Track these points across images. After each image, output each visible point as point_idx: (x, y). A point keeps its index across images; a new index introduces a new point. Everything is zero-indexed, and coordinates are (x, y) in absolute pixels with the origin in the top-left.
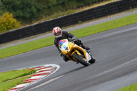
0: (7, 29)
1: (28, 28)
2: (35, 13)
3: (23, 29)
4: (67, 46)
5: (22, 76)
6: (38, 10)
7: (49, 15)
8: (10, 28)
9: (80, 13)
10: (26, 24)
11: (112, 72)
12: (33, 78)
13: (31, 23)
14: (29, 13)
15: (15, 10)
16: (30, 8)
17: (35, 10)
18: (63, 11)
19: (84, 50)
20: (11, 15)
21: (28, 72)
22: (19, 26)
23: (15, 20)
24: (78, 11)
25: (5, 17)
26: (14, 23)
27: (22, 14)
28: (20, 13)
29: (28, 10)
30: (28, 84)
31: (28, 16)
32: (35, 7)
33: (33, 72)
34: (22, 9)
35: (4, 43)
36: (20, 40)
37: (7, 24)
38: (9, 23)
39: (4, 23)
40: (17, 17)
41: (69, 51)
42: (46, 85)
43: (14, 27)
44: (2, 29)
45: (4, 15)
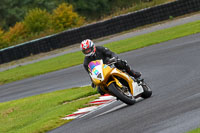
0: (65, 27)
1: (94, 26)
2: (106, 4)
3: (88, 28)
4: (100, 71)
5: (85, 96)
7: (125, 6)
8: (69, 26)
10: (93, 20)
13: (99, 18)
14: (96, 4)
20: (71, 6)
21: (95, 91)
22: (82, 23)
23: (76, 15)
25: (62, 9)
26: (75, 18)
27: (86, 6)
28: (84, 4)
30: (95, 107)
31: (95, 8)
35: (61, 47)
37: (64, 19)
38: (67, 18)
39: (60, 19)
40: (79, 10)
41: (103, 79)
43: (74, 24)
44: (57, 27)
45: (60, 6)
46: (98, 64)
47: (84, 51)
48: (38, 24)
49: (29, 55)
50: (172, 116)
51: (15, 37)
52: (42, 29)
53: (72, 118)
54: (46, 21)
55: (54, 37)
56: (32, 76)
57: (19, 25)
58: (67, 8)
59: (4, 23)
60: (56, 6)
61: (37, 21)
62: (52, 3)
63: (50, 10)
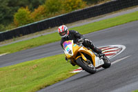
0: (73, 9)
4: (71, 49)
8: (76, 8)
22: (85, 6)
26: (79, 3)
36: (85, 21)
37: (72, 4)
38: (75, 2)
39: (69, 3)
41: (72, 54)
43: (79, 7)
44: (67, 9)
46: (70, 43)
48: (54, 6)
49: (48, 28)
51: (38, 15)
52: (57, 10)
53: (77, 71)
54: (60, 4)
55: (65, 16)
56: (50, 42)
57: (41, 7)
59: (31, 6)
61: (53, 4)
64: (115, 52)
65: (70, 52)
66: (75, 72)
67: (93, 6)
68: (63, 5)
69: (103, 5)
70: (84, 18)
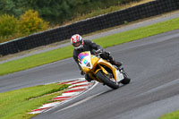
0: (31, 31)
1: (57, 30)
4: (89, 61)
5: (49, 93)
6: (71, 7)
7: (85, 12)
8: (35, 30)
9: (126, 10)
10: (56, 25)
11: (169, 88)
12: (64, 95)
13: (62, 23)
14: (59, 10)
15: (41, 7)
16: (60, 4)
17: (67, 7)
18: (103, 8)
19: (113, 67)
20: (36, 13)
21: (58, 88)
22: (46, 27)
23: (41, 20)
24: (123, 8)
25: (28, 15)
26: (39, 23)
27: (49, 12)
28: (48, 10)
29: (59, 7)
31: (58, 14)
32: (68, 3)
33: (64, 87)
34: (51, 5)
35: (27, 49)
36: (47, 46)
37: (30, 24)
38: (33, 23)
39: (27, 24)
40: (43, 16)
42: (83, 103)
43: (39, 28)
44: (23, 32)
45: (27, 12)
47: (74, 44)
48: (6, 28)
50: (126, 111)
52: (10, 33)
54: (14, 25)
55: (21, 40)
58: (32, 14)
60: (23, 12)
61: (6, 25)
62: (20, 10)
63: (17, 16)
64: (86, 87)
65: (88, 65)
66: (34, 113)
67: (58, 27)
68: (18, 26)
69: (70, 26)
70: (45, 43)
